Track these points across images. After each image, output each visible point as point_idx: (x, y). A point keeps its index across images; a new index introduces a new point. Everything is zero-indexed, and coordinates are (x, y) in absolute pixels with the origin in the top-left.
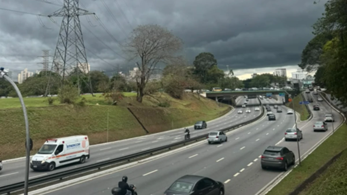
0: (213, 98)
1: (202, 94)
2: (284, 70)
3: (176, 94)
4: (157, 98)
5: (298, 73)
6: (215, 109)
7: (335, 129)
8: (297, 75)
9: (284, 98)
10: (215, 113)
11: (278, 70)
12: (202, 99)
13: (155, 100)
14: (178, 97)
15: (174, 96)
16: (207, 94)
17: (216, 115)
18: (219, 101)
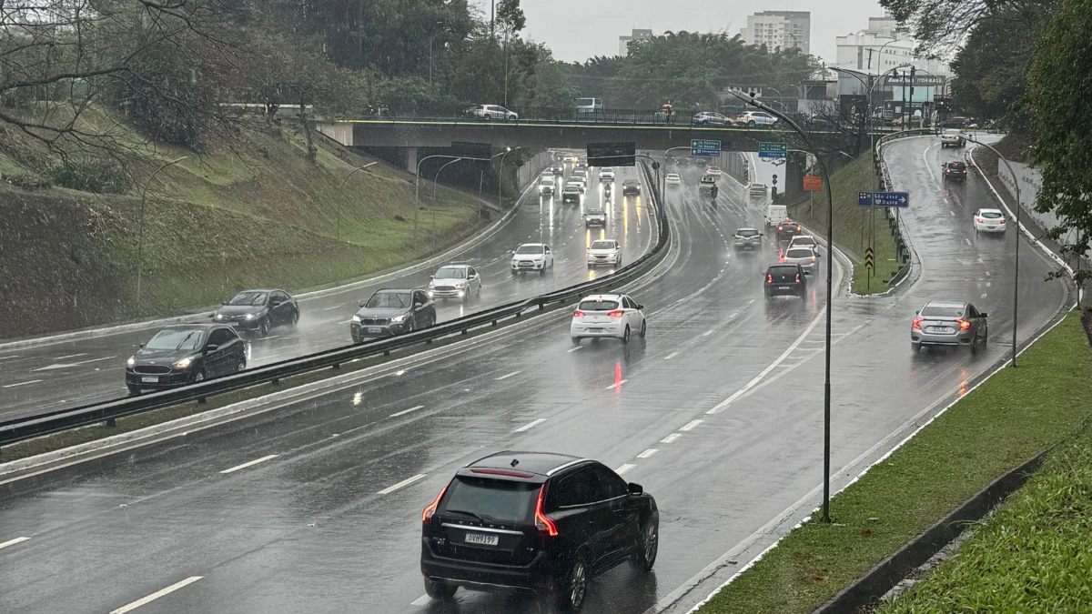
0: (393, 158)
1: (330, 132)
2: (799, 22)
3: (168, 119)
4: (50, 135)
5: (869, 41)
6: (399, 219)
7: (1021, 338)
8: (866, 54)
9: (781, 171)
10: (396, 234)
11: (766, 20)
12: (324, 156)
13: (35, 146)
14: (182, 140)
15: (153, 132)
16: (358, 130)
17: (400, 250)
18: (427, 171)
